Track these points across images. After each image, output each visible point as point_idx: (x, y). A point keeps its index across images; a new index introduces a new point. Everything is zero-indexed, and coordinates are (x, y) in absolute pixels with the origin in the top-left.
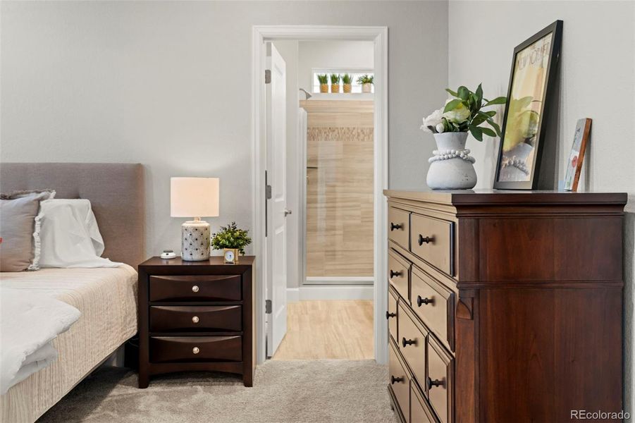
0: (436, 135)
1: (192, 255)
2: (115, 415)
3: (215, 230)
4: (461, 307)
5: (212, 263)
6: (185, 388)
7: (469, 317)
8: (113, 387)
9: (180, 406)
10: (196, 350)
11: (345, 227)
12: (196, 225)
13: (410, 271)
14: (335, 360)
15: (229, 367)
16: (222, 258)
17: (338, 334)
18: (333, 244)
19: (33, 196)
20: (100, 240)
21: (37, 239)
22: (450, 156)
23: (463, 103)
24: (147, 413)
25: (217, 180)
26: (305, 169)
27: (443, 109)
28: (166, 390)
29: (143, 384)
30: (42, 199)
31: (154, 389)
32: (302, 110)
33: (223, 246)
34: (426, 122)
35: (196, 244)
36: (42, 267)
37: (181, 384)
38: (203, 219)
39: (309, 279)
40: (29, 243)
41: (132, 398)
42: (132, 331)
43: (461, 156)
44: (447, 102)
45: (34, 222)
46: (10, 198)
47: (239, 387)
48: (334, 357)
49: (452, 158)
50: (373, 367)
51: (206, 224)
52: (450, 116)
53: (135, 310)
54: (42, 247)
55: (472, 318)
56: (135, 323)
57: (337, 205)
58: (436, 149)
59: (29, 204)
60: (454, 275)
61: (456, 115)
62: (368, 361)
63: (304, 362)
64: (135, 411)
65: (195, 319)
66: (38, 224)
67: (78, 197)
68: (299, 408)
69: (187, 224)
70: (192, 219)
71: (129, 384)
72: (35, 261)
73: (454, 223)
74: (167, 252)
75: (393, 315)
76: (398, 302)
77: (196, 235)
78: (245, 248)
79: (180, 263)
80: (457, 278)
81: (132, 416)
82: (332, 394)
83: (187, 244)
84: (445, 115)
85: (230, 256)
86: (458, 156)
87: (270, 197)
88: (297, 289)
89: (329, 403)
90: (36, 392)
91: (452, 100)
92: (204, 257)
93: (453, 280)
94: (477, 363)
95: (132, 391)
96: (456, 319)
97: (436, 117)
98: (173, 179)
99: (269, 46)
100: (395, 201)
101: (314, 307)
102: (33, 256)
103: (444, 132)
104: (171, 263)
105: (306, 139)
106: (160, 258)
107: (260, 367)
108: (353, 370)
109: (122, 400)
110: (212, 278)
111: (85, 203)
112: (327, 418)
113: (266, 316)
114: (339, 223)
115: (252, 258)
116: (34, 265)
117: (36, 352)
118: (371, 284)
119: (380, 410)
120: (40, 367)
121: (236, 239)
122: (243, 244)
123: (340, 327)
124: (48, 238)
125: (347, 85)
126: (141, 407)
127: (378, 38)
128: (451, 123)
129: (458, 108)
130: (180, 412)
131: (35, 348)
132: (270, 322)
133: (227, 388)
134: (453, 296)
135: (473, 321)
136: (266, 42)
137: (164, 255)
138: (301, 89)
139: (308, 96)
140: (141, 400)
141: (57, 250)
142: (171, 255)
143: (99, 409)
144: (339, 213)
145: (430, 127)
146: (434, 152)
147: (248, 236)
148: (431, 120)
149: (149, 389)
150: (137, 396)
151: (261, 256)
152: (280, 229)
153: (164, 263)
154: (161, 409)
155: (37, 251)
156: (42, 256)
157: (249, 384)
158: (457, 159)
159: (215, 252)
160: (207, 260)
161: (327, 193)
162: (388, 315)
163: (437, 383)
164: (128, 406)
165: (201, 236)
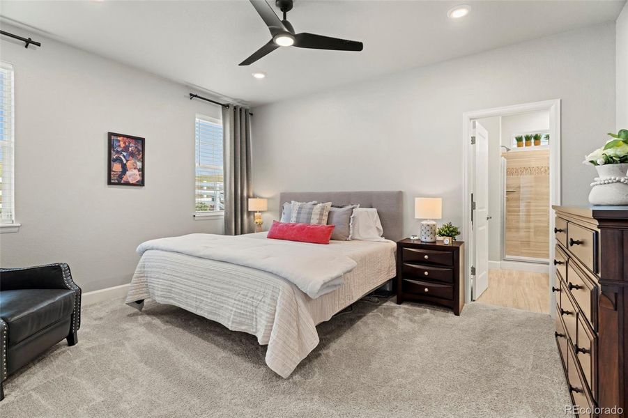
0: (597, 167)
1: (427, 239)
2: (382, 315)
3: (440, 226)
4: (604, 299)
5: (438, 244)
6: (420, 309)
7: (612, 308)
8: (387, 301)
9: (416, 318)
10: (426, 290)
11: (536, 227)
12: (428, 223)
13: (567, 262)
14: (519, 310)
15: (445, 302)
16: (443, 241)
17: (525, 294)
18: (529, 237)
19: (350, 207)
20: (381, 228)
21: (351, 226)
22: (610, 181)
23: (623, 141)
24: (397, 318)
25: (440, 199)
26: (505, 192)
27: (603, 148)
28: (411, 308)
29: (399, 302)
30: (354, 208)
31: (404, 306)
32: (503, 158)
33: (443, 235)
34: (588, 158)
35: (428, 233)
36: (353, 239)
37: (419, 306)
38: (432, 220)
39: (508, 257)
40: (347, 228)
41: (392, 309)
42: (393, 274)
43: (622, 181)
44: (608, 142)
45: (350, 219)
46: (341, 207)
47: (451, 314)
48: (519, 308)
49: (613, 182)
50: (547, 320)
51: (434, 223)
52: (611, 152)
53: (395, 265)
54: (353, 230)
55: (616, 310)
56: (395, 271)
57: (532, 213)
58: (598, 177)
59: (348, 210)
60: (597, 272)
61: (616, 151)
62: (545, 315)
63: (496, 307)
64: (392, 316)
65: (426, 273)
66: (352, 219)
67: (372, 207)
68: (487, 335)
69: (424, 223)
70: (426, 220)
71: (392, 301)
72: (350, 236)
73: (597, 232)
74: (414, 236)
75: (558, 290)
76: (561, 282)
77: (428, 228)
78: (457, 237)
79: (420, 243)
80: (599, 275)
81: (389, 318)
82: (513, 332)
83: (423, 233)
84: (605, 152)
85: (447, 241)
86: (619, 181)
87: (475, 209)
88: (499, 262)
89: (509, 337)
90: (337, 298)
91: (612, 140)
92: (433, 240)
93: (597, 276)
94: (621, 346)
95: (393, 304)
96: (599, 308)
97: (598, 154)
98: (417, 199)
99: (474, 123)
100: (561, 214)
101: (510, 274)
102: (349, 234)
103: (605, 163)
104: (415, 242)
105: (505, 174)
106: (409, 239)
107: (466, 305)
108: (532, 319)
109: (387, 309)
110: (435, 252)
111: (374, 210)
112: (506, 347)
113: (472, 276)
114: (532, 225)
115: (461, 243)
116: (349, 238)
117: (329, 281)
118: (548, 264)
119: (548, 352)
120: (337, 288)
121: (451, 232)
122: (455, 235)
123: (527, 289)
124: (356, 225)
125: (538, 141)
126: (395, 314)
127: (553, 107)
128: (611, 158)
129: (618, 146)
130: (414, 322)
131: (330, 279)
132: (474, 280)
133: (444, 314)
134: (596, 288)
135: (617, 312)
136: (472, 121)
137: (412, 238)
138: (502, 146)
139: (508, 150)
140: (396, 310)
141: (360, 231)
142: (415, 238)
143: (375, 310)
144: (532, 218)
145: (592, 162)
146: (596, 179)
147: (459, 230)
148: (593, 157)
149: (401, 306)
150: (395, 308)
151: (468, 242)
152: (483, 227)
153: (412, 242)
154: (405, 317)
155: (351, 232)
156: (353, 233)
157: (457, 314)
158: (618, 184)
159: (439, 238)
160: (435, 242)
161: (526, 206)
162: (554, 290)
163: (584, 351)
164: (389, 312)
165: (431, 229)
